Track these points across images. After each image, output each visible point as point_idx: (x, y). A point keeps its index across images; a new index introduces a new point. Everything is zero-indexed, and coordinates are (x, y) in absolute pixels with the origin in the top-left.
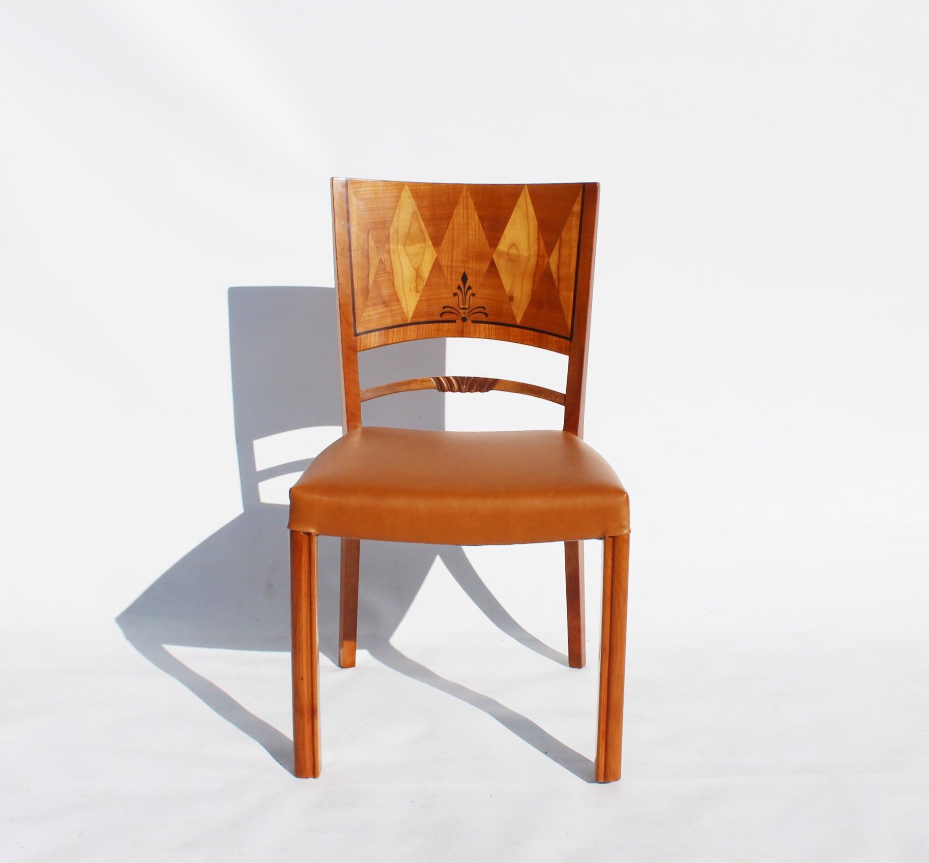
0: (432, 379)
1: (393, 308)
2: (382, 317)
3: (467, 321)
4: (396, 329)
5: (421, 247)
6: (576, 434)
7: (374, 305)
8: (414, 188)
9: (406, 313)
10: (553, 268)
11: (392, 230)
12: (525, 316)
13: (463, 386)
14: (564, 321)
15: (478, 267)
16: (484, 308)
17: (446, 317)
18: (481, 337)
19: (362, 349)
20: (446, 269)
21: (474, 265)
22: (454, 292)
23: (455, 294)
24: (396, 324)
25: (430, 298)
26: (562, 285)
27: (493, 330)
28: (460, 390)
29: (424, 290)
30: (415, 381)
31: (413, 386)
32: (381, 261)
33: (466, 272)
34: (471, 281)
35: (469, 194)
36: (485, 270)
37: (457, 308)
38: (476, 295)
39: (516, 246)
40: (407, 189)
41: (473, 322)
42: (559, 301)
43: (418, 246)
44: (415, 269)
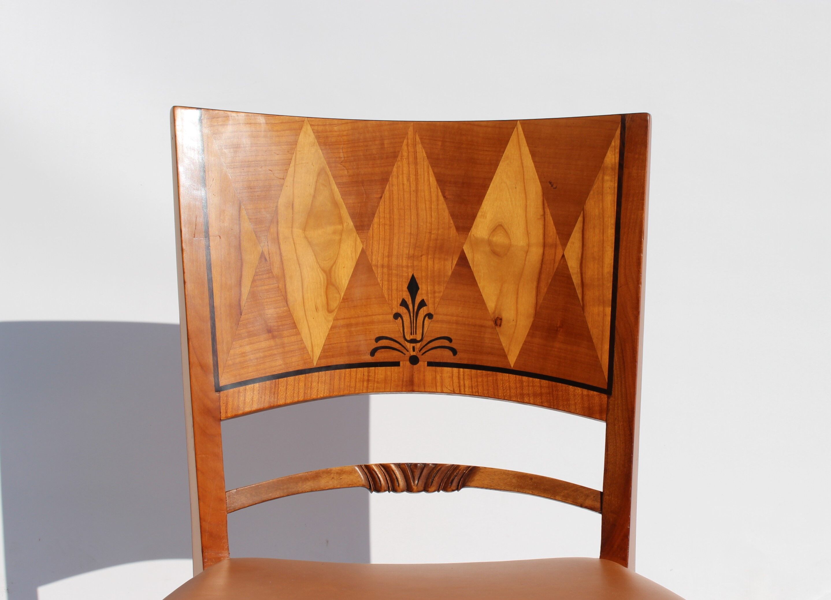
0: (357, 469)
1: (286, 340)
2: (265, 357)
3: (420, 363)
4: (291, 379)
5: (334, 233)
6: (626, 565)
7: (251, 335)
8: (320, 128)
9: (310, 349)
10: (573, 265)
11: (282, 201)
12: (524, 351)
13: (414, 482)
14: (596, 359)
15: (437, 266)
16: (450, 340)
17: (381, 356)
18: (445, 390)
19: (229, 415)
20: (380, 270)
21: (430, 262)
22: (395, 311)
23: (397, 316)
24: (291, 370)
25: (353, 321)
26: (590, 294)
27: (466, 377)
28: (409, 489)
29: (340, 308)
30: (328, 472)
31: (323, 482)
32: (262, 256)
33: (415, 276)
34: (424, 292)
35: (418, 139)
36: (450, 273)
37: (401, 340)
38: (434, 316)
39: (503, 228)
40: (308, 129)
41: (430, 364)
42: (585, 322)
43: (330, 229)
44: (324, 271)
